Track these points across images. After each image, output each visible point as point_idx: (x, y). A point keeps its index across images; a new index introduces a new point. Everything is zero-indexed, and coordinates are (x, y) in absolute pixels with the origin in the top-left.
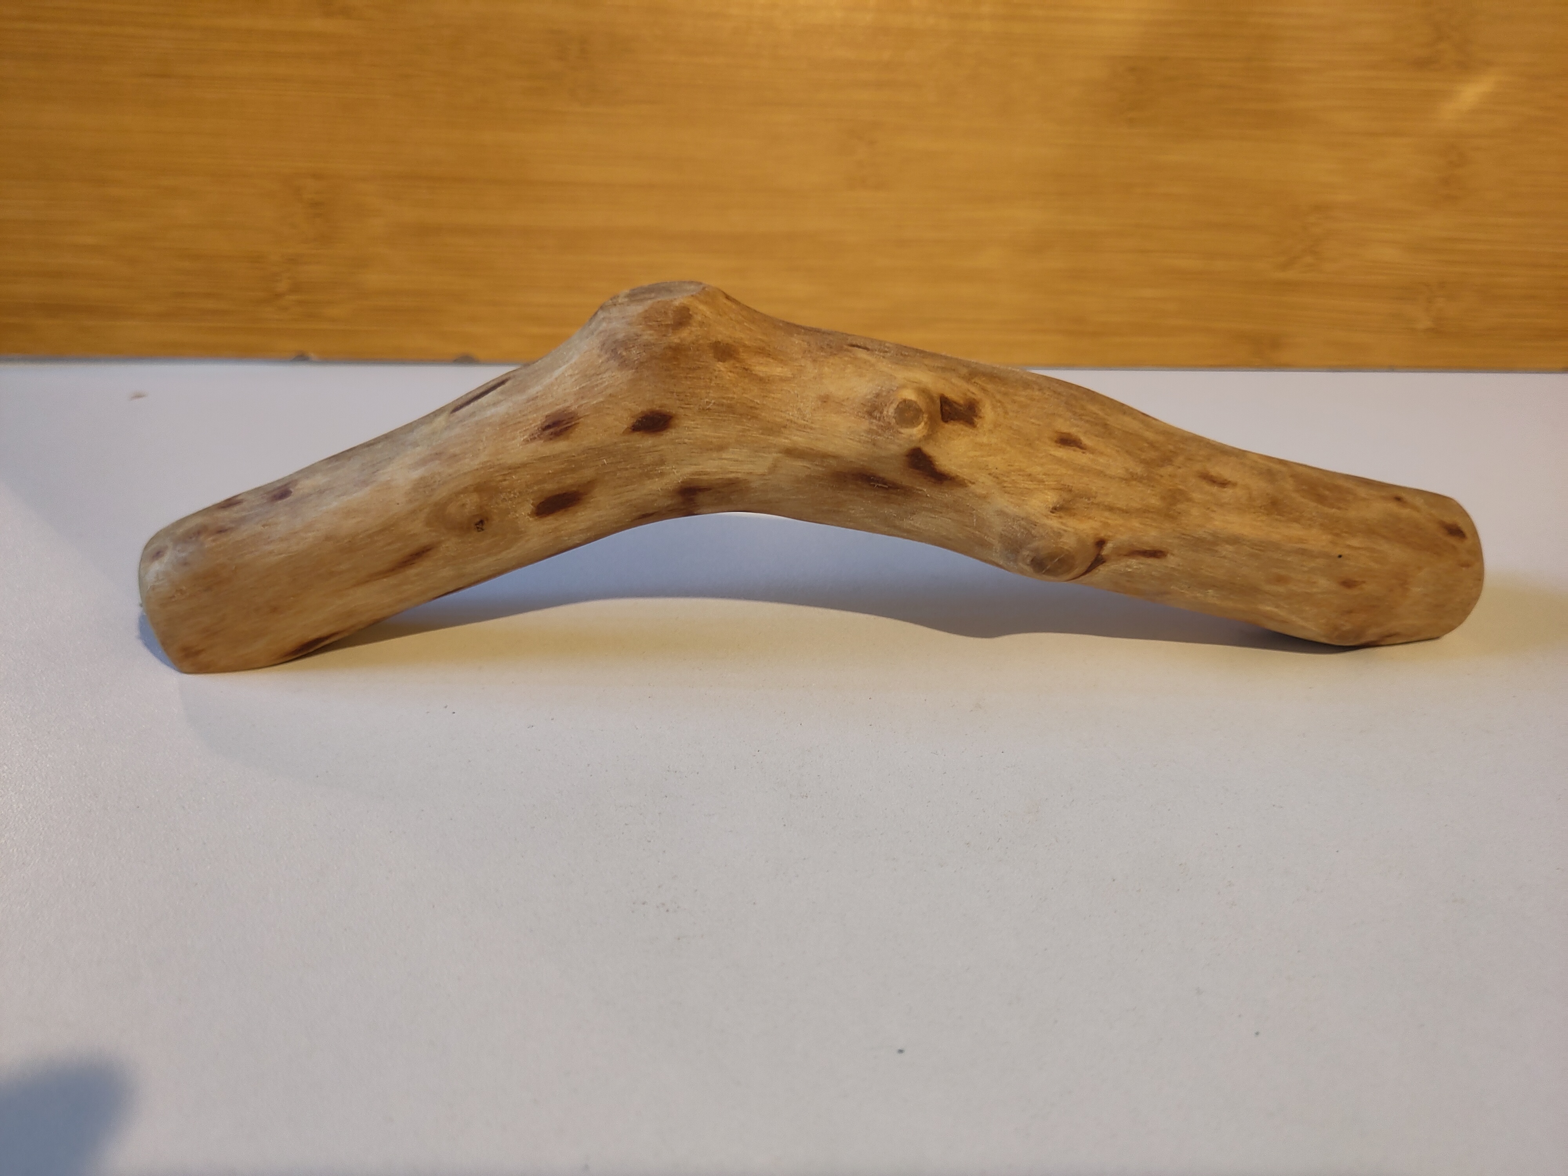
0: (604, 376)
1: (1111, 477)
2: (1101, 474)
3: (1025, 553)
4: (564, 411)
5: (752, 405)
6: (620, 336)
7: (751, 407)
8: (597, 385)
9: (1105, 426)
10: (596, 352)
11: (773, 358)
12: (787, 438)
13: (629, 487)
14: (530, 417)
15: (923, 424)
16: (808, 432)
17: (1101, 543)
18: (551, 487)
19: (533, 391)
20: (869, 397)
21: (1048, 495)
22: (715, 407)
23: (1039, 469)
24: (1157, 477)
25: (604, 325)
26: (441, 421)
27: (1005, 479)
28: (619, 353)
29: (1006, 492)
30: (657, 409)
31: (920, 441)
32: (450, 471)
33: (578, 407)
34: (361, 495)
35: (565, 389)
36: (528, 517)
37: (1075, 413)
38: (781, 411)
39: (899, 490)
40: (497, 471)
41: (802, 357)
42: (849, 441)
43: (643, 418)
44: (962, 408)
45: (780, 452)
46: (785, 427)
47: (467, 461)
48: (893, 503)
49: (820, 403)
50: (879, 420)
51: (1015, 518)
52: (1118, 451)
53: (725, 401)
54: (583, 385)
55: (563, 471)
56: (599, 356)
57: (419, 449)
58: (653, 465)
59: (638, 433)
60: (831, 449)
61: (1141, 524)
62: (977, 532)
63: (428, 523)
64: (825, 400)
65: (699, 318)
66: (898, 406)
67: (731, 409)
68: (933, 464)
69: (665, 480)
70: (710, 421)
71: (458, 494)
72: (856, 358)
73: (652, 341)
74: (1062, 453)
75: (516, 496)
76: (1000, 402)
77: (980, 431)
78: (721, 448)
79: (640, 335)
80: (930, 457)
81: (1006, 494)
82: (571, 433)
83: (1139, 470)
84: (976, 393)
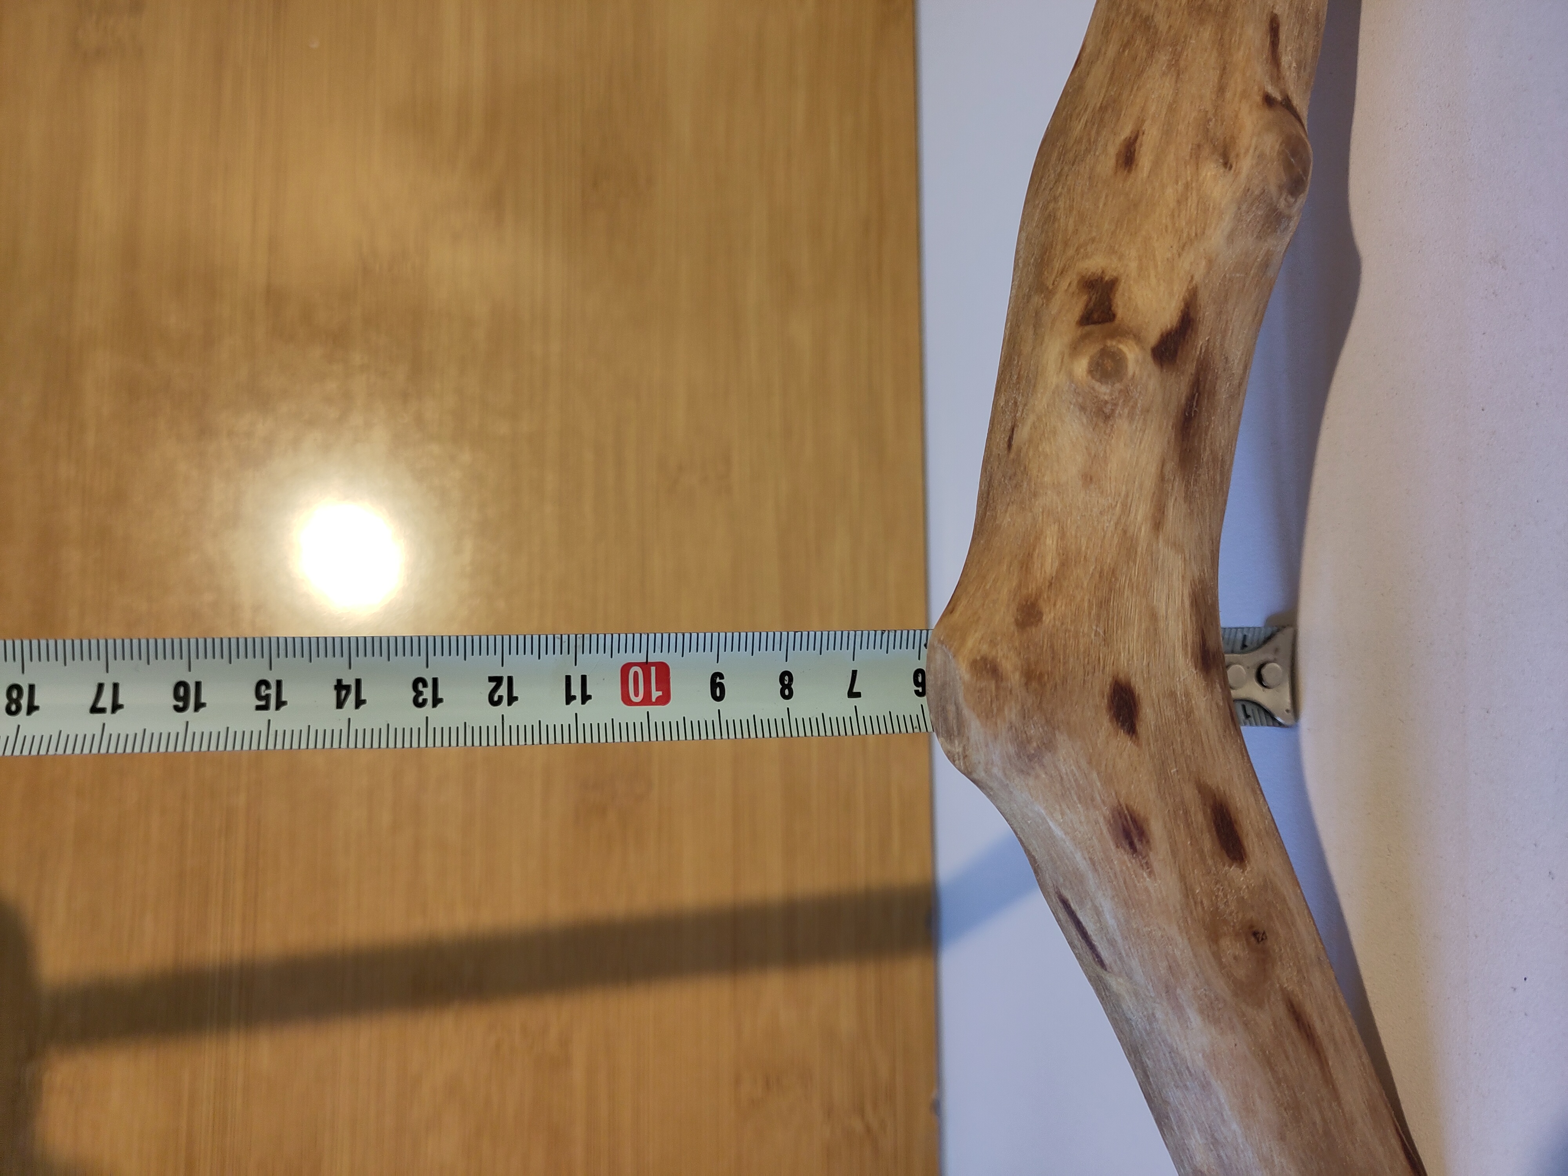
0: (1064, 770)
1: (1177, 94)
2: (1172, 109)
3: (1282, 204)
4: (1111, 825)
5: (1097, 575)
6: (1012, 749)
7: (1100, 577)
8: (1076, 780)
9: (1103, 109)
10: (1031, 782)
11: (1034, 550)
12: (1140, 529)
13: (1204, 737)
14: (1118, 870)
15: (1121, 346)
16: (1132, 500)
17: (1268, 100)
18: (1208, 842)
19: (1082, 863)
20: (1085, 421)
21: (1206, 175)
22: (1101, 625)
23: (1169, 191)
24: (1172, 32)
25: (995, 770)
26: (1116, 983)
27: (1185, 235)
28: (1033, 752)
29: (1204, 233)
30: (1106, 701)
31: (1143, 348)
32: (1192, 975)
33: (1105, 805)
34: (1222, 1093)
35: (1081, 822)
36: (1246, 872)
37: (1088, 151)
38: (1104, 537)
39: (1201, 379)
40: (1191, 913)
41: (1031, 511)
42: (1143, 445)
43: (1118, 719)
44: (1094, 297)
45: (1158, 537)
46: (1125, 532)
47: (1178, 953)
48: (1215, 388)
49: (1092, 486)
50: (1116, 405)
51: (1238, 219)
52: (1139, 89)
53: (1094, 612)
54: (1075, 798)
55: (1188, 825)
56: (1037, 777)
57: (1159, 1015)
58: (1176, 707)
59: (1137, 727)
60: (1153, 469)
61: (1239, 49)
62: (1252, 272)
63: (1260, 1005)
64: (1088, 479)
65: (985, 648)
66: (1097, 381)
67: (1104, 604)
68: (1170, 333)
69: (1194, 690)
70: (1119, 632)
71: (1221, 966)
72: (1030, 441)
73: (1019, 707)
74: (1145, 160)
75: (1222, 888)
76: (1077, 250)
77: (1122, 271)
78: (1154, 616)
79: (1011, 723)
80: (1162, 335)
81: (1206, 233)
82: (1139, 815)
83: (1163, 57)
84: (1068, 281)
